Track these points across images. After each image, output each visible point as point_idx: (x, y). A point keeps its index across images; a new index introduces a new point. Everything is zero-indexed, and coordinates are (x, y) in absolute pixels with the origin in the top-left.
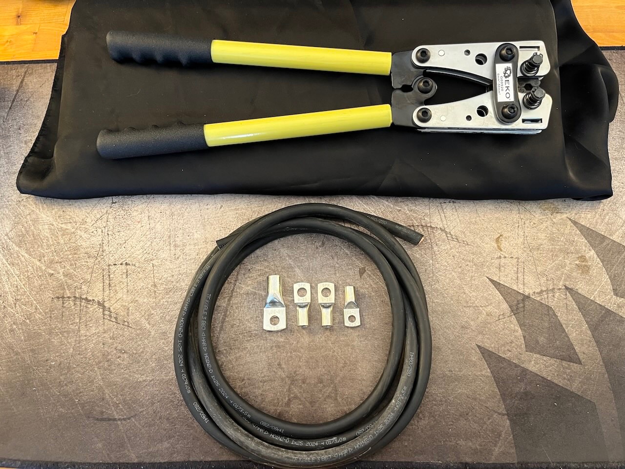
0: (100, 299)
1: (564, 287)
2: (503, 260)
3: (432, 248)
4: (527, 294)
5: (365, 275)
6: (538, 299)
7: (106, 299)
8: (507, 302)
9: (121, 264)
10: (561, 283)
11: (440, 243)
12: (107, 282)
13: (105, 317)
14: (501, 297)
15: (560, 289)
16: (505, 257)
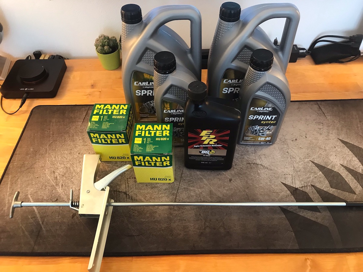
0: (125, 191)
1: (311, 185)
2: (286, 176)
3: (258, 171)
4: (297, 187)
5: (232, 181)
6: (301, 189)
7: (127, 191)
8: (289, 191)
9: (133, 178)
10: (310, 183)
11: (261, 170)
12: (127, 185)
13: (127, 198)
14: (287, 189)
15: (309, 186)
16: (287, 175)
